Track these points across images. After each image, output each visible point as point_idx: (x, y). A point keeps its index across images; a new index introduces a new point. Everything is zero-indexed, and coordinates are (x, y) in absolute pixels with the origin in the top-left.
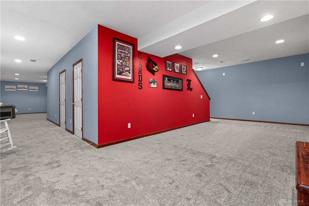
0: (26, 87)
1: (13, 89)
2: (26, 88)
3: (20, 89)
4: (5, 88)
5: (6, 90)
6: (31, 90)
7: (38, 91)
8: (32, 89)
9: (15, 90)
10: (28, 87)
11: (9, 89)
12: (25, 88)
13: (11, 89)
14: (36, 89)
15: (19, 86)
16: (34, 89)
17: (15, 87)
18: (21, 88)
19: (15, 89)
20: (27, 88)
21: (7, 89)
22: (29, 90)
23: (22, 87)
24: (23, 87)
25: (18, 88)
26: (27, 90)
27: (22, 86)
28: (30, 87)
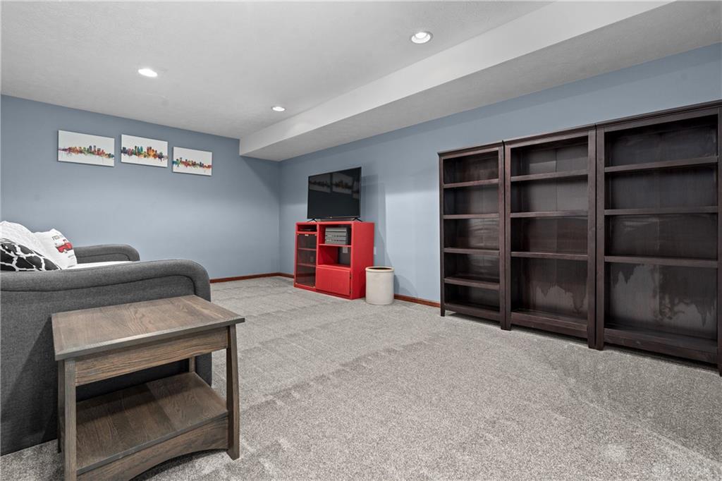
0: (161, 146)
1: (99, 153)
2: (160, 157)
3: (134, 159)
4: (61, 146)
5: (63, 156)
6: (181, 168)
7: (209, 172)
8: (187, 164)
9: (111, 162)
10: (171, 151)
11: (81, 152)
12: (155, 156)
13: (90, 151)
14: (201, 165)
15: (129, 142)
16: (194, 164)
17: (107, 145)
18: (138, 152)
19: (110, 156)
20: (165, 153)
21: (70, 150)
22: (176, 168)
23: (145, 150)
24: (149, 149)
25: (125, 151)
26: (164, 163)
27: (144, 143)
28: (179, 153)
